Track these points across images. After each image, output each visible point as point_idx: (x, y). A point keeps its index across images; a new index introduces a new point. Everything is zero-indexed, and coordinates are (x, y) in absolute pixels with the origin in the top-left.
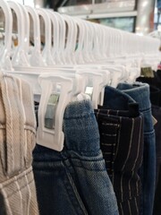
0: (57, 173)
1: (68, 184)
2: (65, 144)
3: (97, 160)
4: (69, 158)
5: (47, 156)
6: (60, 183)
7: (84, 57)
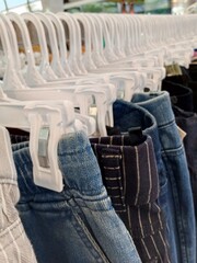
0: (63, 214)
1: (77, 225)
2: (64, 182)
3: (100, 200)
4: (73, 197)
5: (49, 196)
6: (69, 224)
7: (95, 61)
